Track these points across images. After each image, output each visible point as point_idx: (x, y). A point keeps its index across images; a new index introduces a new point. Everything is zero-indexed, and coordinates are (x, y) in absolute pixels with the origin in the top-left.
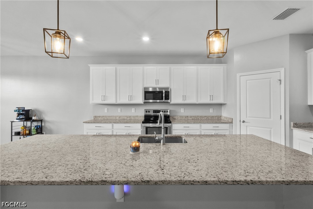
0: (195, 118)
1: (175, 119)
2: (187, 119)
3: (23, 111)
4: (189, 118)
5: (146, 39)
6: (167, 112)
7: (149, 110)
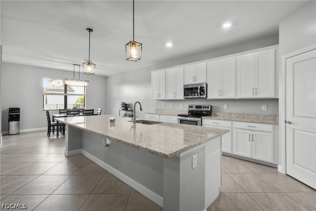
0: (241, 116)
1: (217, 115)
2: (231, 117)
3: (124, 104)
4: (233, 116)
5: (169, 45)
6: (208, 108)
7: (192, 106)
